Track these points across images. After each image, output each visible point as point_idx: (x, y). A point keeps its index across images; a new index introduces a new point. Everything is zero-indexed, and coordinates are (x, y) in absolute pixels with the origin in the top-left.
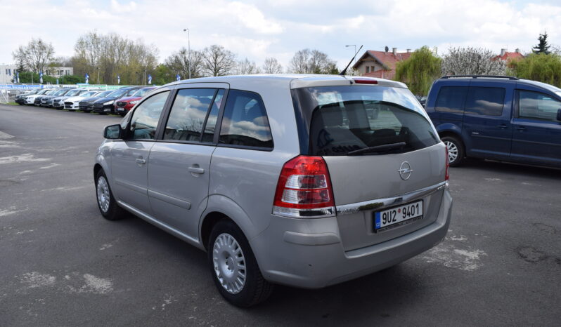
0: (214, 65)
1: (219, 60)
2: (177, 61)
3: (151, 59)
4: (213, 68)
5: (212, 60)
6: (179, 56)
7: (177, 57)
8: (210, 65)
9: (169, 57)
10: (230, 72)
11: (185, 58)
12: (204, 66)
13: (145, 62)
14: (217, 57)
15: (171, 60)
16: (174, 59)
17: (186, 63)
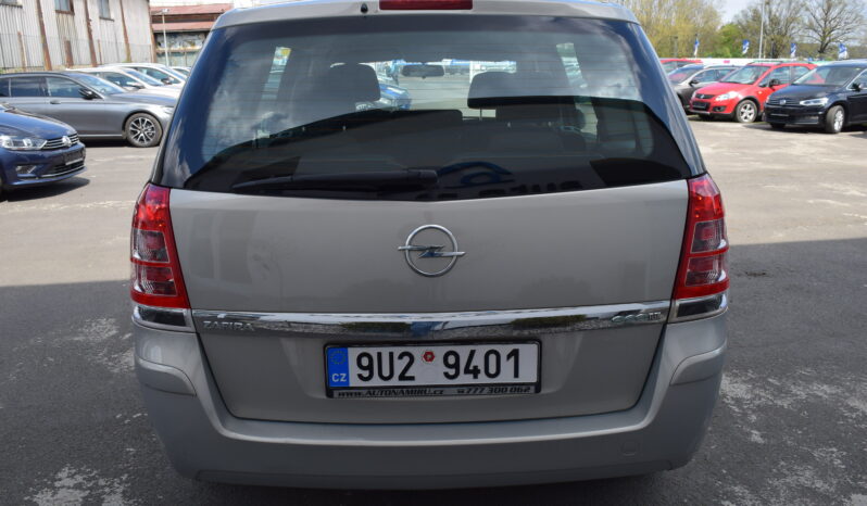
0: (822, 23)
1: (834, 13)
2: (757, 17)
3: (711, 15)
4: (820, 29)
5: (819, 14)
6: (759, 8)
7: (756, 11)
8: (815, 23)
9: (743, 11)
10: (850, 35)
11: (770, 12)
12: (805, 24)
13: (699, 20)
14: (829, 8)
15: (746, 16)
16: (750, 14)
17: (771, 20)
